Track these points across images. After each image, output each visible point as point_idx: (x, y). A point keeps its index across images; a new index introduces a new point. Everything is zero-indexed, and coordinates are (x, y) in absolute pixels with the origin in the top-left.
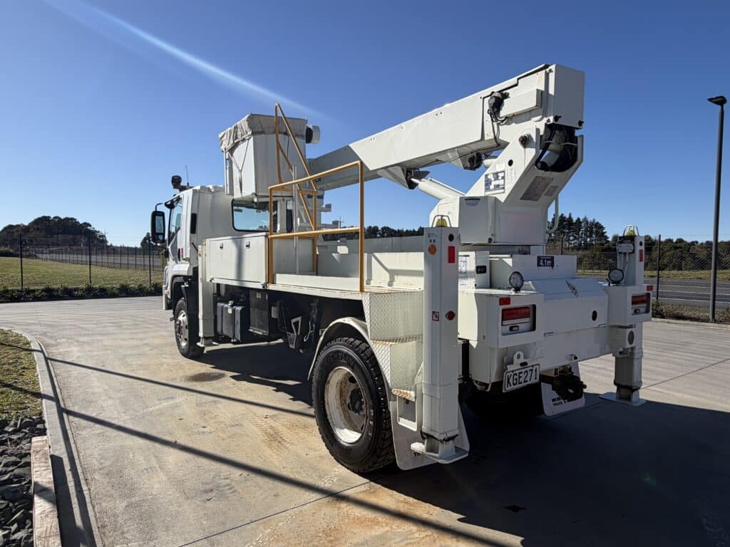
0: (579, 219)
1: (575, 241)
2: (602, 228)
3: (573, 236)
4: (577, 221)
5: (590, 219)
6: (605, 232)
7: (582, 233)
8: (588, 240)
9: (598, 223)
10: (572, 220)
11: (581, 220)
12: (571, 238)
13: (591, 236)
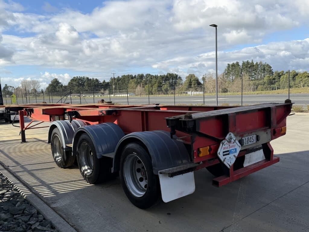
0: (257, 63)
1: (255, 76)
2: (270, 67)
3: (255, 73)
4: (256, 64)
5: (263, 63)
6: (272, 70)
7: (259, 71)
8: (263, 74)
9: (268, 65)
10: (253, 64)
11: (258, 64)
12: (253, 74)
13: (264, 72)
